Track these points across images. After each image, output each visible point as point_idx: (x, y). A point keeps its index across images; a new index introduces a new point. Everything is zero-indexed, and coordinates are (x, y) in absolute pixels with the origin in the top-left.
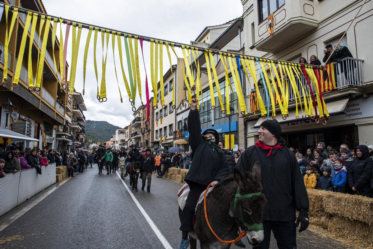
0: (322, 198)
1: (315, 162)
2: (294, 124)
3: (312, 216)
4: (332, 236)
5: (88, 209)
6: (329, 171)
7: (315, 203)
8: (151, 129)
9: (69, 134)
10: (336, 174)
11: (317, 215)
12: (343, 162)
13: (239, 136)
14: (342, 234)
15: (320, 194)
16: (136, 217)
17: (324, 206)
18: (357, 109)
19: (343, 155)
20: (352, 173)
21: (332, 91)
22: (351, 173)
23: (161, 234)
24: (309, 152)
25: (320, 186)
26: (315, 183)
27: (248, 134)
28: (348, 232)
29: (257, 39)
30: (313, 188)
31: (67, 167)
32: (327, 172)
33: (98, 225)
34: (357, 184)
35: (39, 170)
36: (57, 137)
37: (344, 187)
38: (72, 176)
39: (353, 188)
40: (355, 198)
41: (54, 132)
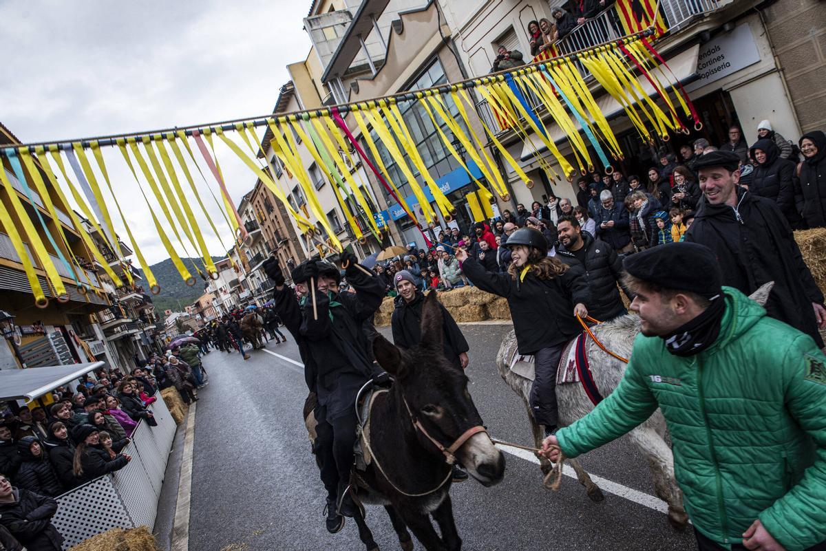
1: (681, 195)
8: (288, 237)
9: (127, 318)
18: (718, 59)
24: (654, 176)
27: (510, 176)
31: (177, 388)
35: (152, 420)
36: (106, 336)
38: (194, 400)
41: (97, 329)
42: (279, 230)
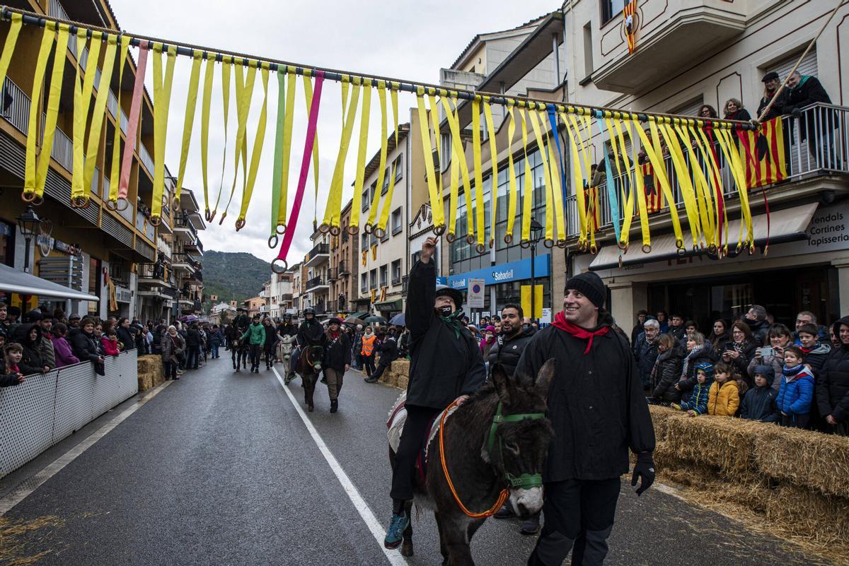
0: (753, 440)
1: (734, 353)
2: (684, 262)
3: (727, 481)
4: (777, 530)
5: (208, 456)
6: (770, 375)
7: (735, 450)
8: (351, 272)
9: (167, 282)
10: (787, 384)
11: (739, 480)
12: (805, 355)
13: (554, 288)
14: (802, 527)
15: (749, 431)
16: (318, 478)
17: (759, 458)
18: (837, 228)
19: (804, 339)
20: (828, 383)
21: (776, 184)
22: (825, 382)
23: (375, 520)
24: (719, 329)
25: (747, 411)
26: (735, 402)
28: (815, 522)
29: (598, 62)
30: (729, 415)
31: (162, 358)
32: (763, 377)
33: (231, 496)
34: (838, 408)
35: (100, 367)
36: (139, 290)
37: (805, 414)
38: (174, 378)
39: (830, 418)
40: (836, 443)
41: (133, 279)
42: (345, 262)
